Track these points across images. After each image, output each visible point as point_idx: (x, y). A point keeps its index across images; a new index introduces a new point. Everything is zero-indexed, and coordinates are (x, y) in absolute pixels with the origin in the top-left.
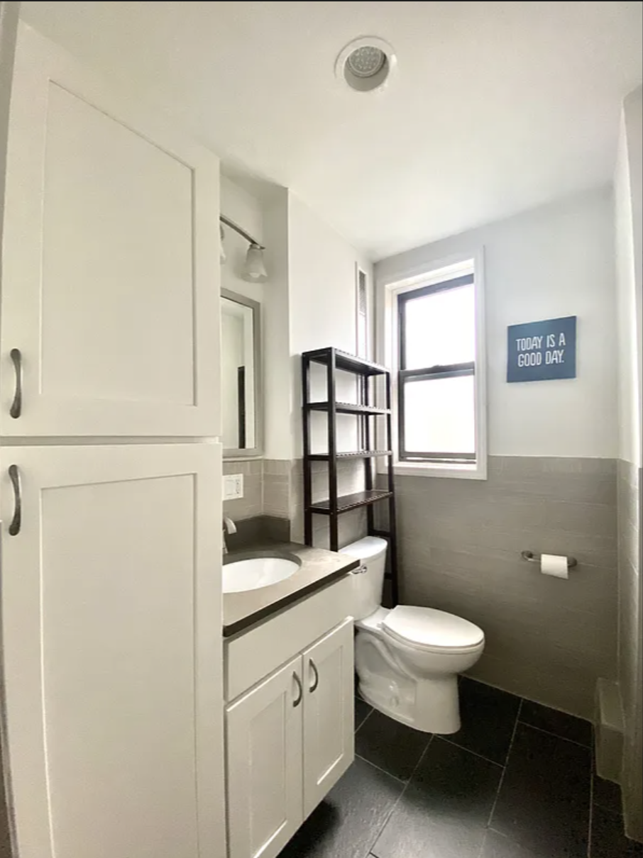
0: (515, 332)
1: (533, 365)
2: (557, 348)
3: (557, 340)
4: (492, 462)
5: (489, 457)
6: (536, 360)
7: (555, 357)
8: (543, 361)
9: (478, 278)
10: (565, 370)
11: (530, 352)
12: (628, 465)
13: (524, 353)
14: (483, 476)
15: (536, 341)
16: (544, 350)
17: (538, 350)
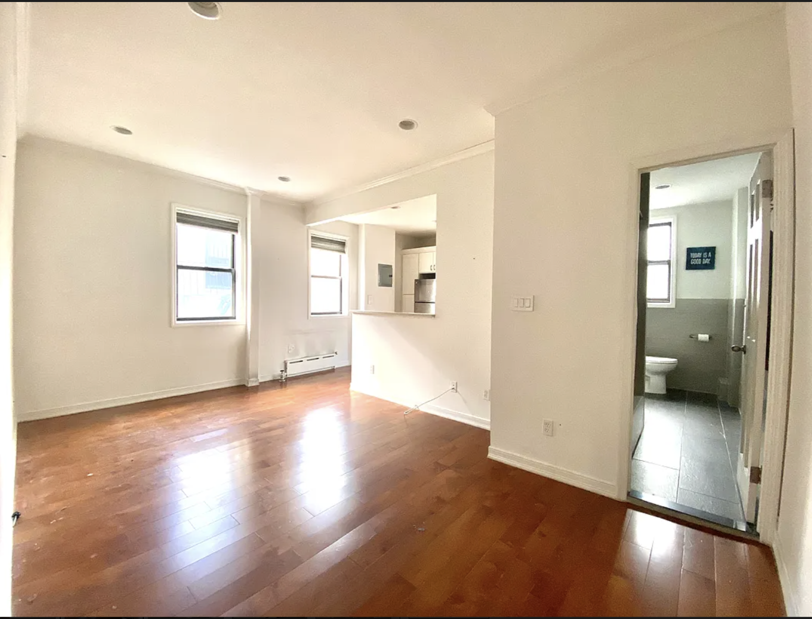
0: (690, 251)
1: (697, 263)
2: (708, 258)
3: (708, 255)
4: (678, 301)
5: (676, 299)
6: (699, 262)
7: (707, 261)
8: (702, 262)
9: (674, 226)
10: (711, 266)
11: (696, 258)
12: (732, 300)
13: (694, 259)
14: (673, 306)
15: (699, 255)
16: (702, 258)
17: (700, 258)
